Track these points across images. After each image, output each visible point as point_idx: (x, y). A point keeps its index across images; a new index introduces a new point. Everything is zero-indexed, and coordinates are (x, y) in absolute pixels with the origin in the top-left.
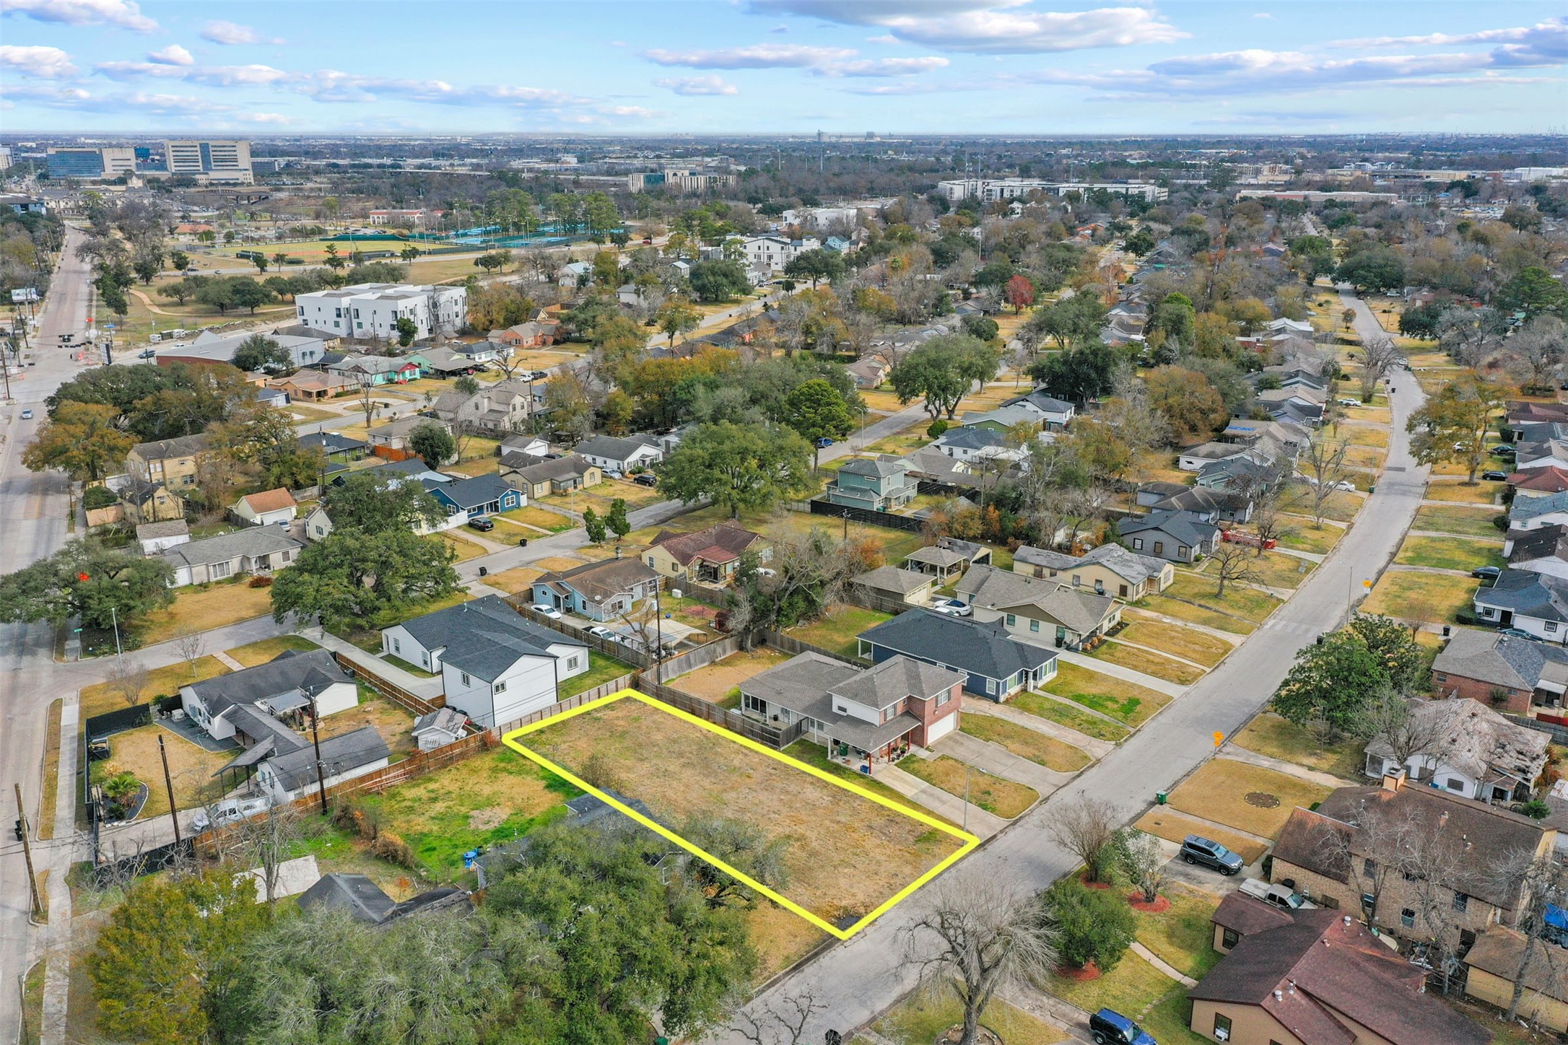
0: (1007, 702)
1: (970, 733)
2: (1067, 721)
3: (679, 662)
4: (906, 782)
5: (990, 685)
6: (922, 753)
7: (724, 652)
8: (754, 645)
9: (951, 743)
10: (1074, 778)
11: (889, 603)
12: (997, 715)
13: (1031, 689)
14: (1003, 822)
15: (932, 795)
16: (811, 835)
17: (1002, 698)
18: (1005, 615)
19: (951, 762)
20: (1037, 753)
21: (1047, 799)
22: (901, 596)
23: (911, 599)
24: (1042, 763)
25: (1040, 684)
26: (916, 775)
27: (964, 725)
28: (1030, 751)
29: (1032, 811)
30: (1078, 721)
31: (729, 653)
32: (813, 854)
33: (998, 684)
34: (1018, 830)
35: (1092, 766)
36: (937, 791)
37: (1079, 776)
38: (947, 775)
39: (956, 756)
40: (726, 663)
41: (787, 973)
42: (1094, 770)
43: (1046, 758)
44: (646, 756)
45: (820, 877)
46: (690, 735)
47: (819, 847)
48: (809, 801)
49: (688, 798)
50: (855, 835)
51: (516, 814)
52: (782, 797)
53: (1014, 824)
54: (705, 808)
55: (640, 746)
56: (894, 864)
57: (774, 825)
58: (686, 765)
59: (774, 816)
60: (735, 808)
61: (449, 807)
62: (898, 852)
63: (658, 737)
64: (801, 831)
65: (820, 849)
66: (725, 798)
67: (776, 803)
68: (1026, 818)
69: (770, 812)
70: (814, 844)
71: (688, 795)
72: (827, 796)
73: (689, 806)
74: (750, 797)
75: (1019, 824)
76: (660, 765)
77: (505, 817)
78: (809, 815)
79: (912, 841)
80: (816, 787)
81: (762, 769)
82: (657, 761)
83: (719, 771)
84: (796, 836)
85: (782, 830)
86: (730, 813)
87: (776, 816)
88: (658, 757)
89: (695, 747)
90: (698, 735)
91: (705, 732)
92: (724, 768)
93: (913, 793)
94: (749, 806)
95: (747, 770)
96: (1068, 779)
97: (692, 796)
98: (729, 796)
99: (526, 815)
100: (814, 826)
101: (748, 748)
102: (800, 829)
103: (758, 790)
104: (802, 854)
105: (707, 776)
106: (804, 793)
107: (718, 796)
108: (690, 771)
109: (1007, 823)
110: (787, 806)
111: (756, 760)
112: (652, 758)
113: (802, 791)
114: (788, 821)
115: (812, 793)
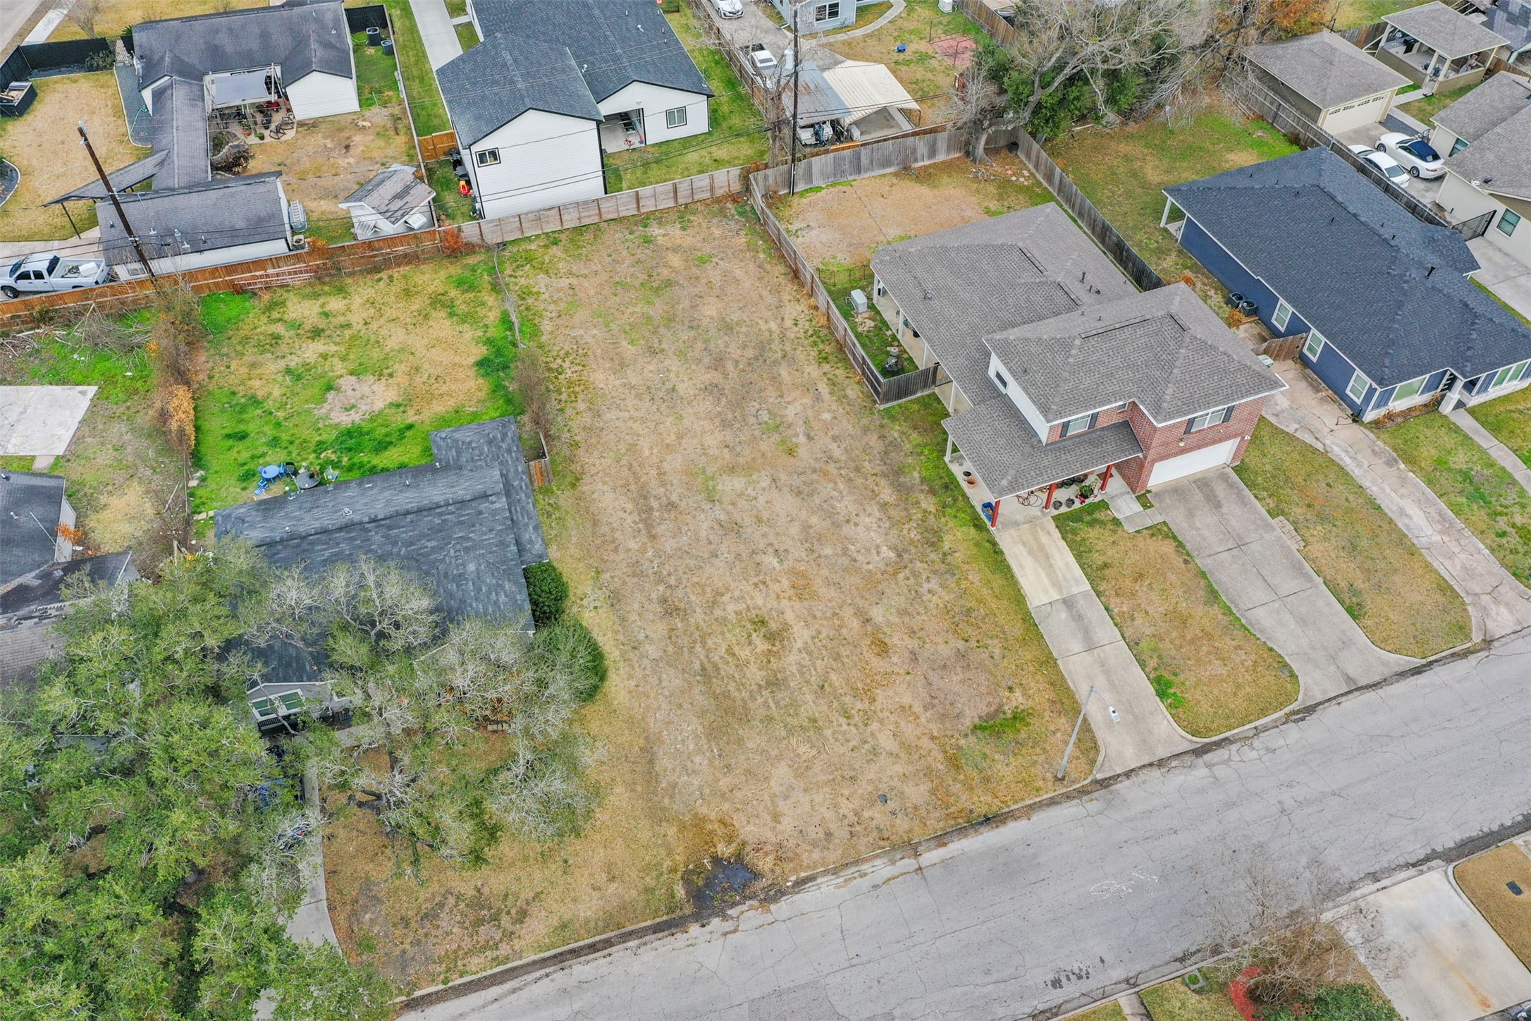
0: (1377, 425)
1: (1251, 485)
2: (1479, 514)
3: (837, 164)
4: (1049, 567)
5: (1359, 383)
6: (1125, 507)
7: (933, 152)
8: (991, 151)
9: (1198, 497)
10: (1402, 675)
11: (1290, 117)
12: (1337, 452)
13: (1447, 408)
14: (1183, 740)
15: (1078, 618)
16: (801, 634)
17: (1370, 416)
18: (1501, 208)
19: (1168, 547)
20: (1360, 584)
21: (1310, 710)
22: (1313, 111)
23: (1334, 123)
24: (1355, 612)
25: (1474, 400)
26: (1078, 556)
27: (1253, 460)
28: (1349, 571)
29: (1258, 731)
30: (1502, 523)
31: (941, 157)
32: (774, 683)
33: (1371, 391)
34: (1199, 773)
35: (1465, 654)
36: (1094, 611)
37: (1417, 671)
38: (1140, 576)
39: (1189, 538)
40: (925, 177)
41: (543, 962)
42: (1461, 666)
43: (1371, 603)
44: (664, 346)
45: (750, 744)
46: (761, 322)
47: (794, 669)
48: (851, 547)
49: (665, 464)
50: (877, 664)
51: (398, 406)
52: (814, 520)
53: (1199, 752)
54: (674, 498)
55: (670, 320)
56: (899, 768)
57: (756, 585)
58: (710, 389)
59: (770, 561)
60: (723, 517)
61: (325, 357)
62: (925, 743)
63: (710, 310)
64: (789, 616)
65: (793, 675)
66: (720, 487)
67: (794, 530)
68: (1234, 747)
69: (770, 550)
70: (792, 658)
71: (669, 458)
72: (890, 548)
73: (654, 483)
74: (762, 500)
75: (1208, 757)
76: (672, 375)
77: (379, 405)
78: (828, 583)
79: (967, 722)
80: (884, 518)
81: (823, 441)
82: (673, 363)
83: (752, 420)
84: (773, 626)
85: (760, 602)
86: (705, 526)
87: (775, 563)
88: (681, 354)
89: (750, 353)
90: (773, 326)
91: (789, 323)
92: (765, 416)
93: (1045, 600)
94: (748, 520)
95: (797, 435)
96: (1387, 673)
97: (674, 463)
98: (730, 485)
99: (411, 412)
100: (819, 614)
101: (832, 383)
102: (791, 611)
103: (786, 490)
104: (755, 674)
105: (725, 424)
106: (856, 524)
107: (713, 478)
108: (706, 405)
109: (1186, 746)
110: (807, 546)
111: (827, 416)
112: (670, 354)
113: (855, 519)
114: (785, 583)
115: (868, 529)
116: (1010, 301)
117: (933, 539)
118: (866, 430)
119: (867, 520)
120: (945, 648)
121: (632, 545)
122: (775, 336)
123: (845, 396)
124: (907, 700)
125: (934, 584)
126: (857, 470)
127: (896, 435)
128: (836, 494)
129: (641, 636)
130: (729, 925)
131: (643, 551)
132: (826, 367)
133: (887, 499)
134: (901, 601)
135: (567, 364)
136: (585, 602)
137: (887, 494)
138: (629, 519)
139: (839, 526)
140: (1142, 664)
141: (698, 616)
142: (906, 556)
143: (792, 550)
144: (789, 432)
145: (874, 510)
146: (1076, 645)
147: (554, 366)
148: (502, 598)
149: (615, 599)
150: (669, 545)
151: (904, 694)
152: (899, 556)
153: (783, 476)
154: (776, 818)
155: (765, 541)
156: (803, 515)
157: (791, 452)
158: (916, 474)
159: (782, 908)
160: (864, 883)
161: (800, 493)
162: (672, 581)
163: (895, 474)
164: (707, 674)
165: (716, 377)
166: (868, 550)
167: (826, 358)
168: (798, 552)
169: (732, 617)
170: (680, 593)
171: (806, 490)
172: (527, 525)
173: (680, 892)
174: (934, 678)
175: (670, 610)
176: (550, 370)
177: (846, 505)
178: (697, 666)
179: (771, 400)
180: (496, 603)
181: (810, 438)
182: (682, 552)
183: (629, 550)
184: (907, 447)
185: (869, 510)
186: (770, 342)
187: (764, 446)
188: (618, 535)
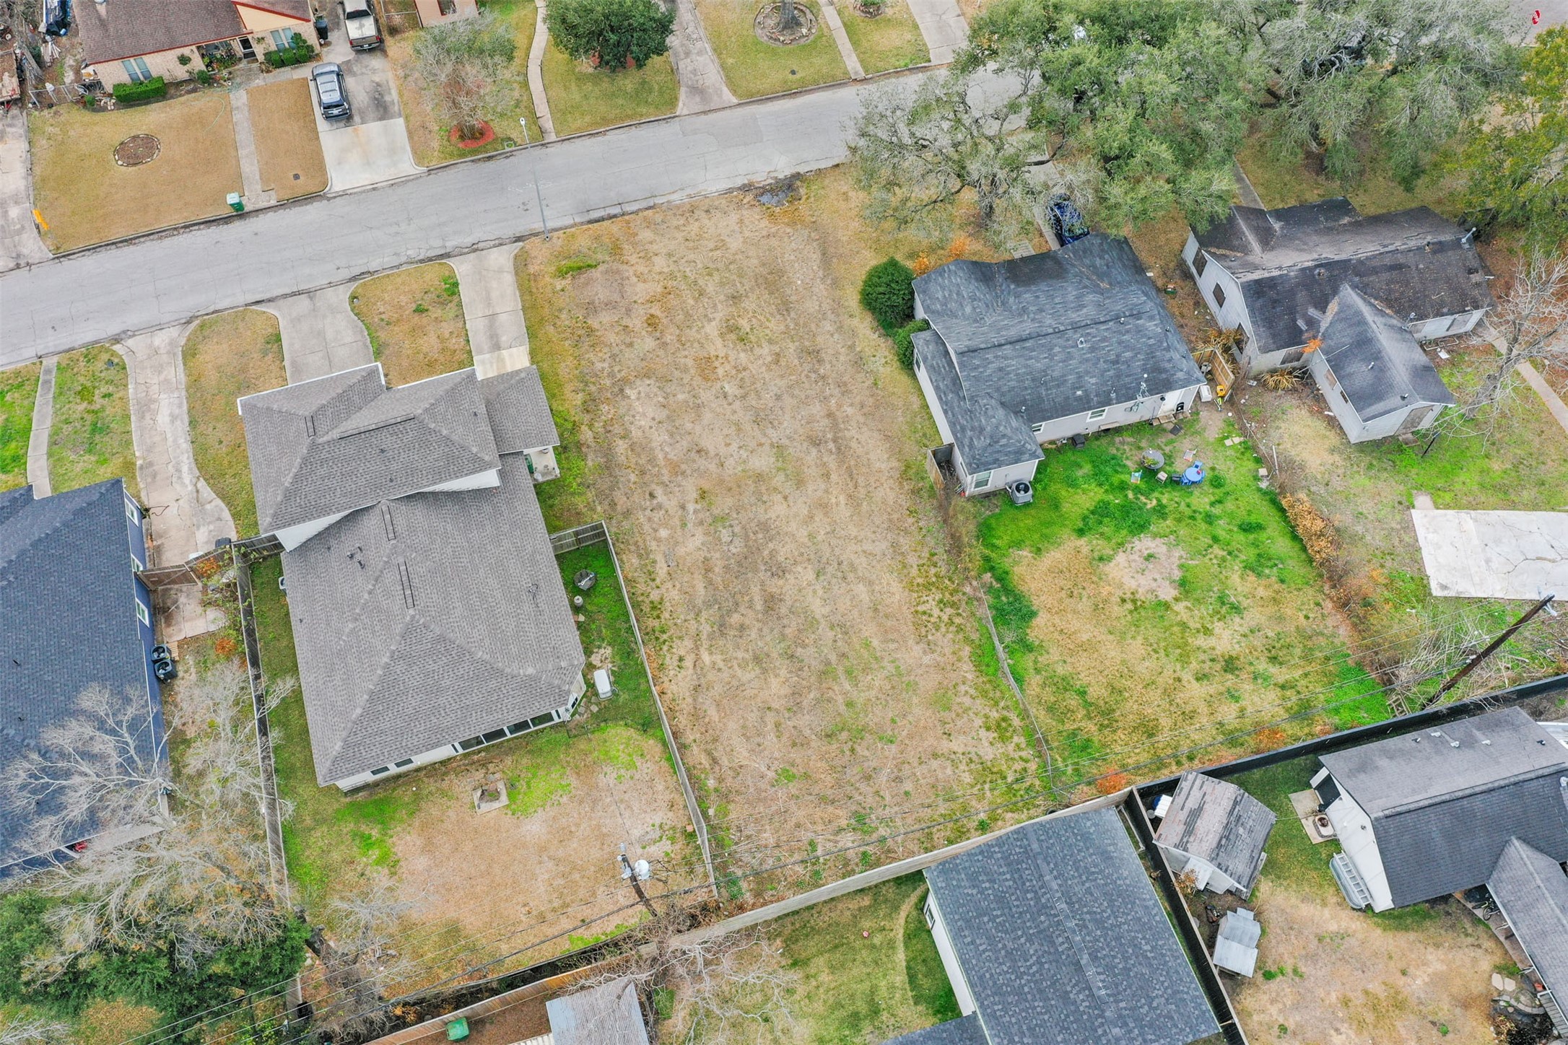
10: (272, 300)
14: (455, 262)
15: (492, 337)
20: (256, 358)
21: (354, 279)
24: (275, 339)
28: (258, 368)
29: (399, 266)
34: (453, 244)
36: (478, 341)
37: (259, 302)
43: (258, 345)
44: (831, 634)
45: (755, 262)
46: (721, 664)
47: (720, 306)
48: (661, 399)
49: (823, 486)
50: (655, 310)
51: (1101, 559)
52: (689, 426)
53: (448, 255)
54: (814, 451)
55: (825, 673)
56: (655, 247)
57: (745, 369)
58: (780, 572)
59: (730, 389)
60: (770, 431)
61: (1207, 632)
62: (633, 259)
63: (777, 688)
64: (719, 342)
65: (721, 302)
66: (773, 460)
67: (707, 416)
68: (421, 257)
69: (730, 399)
70: (719, 315)
71: (819, 493)
72: (629, 397)
73: (833, 465)
74: (735, 446)
75: (443, 252)
76: (820, 592)
77: (1121, 558)
78: (686, 370)
79: (601, 268)
80: (627, 425)
81: (671, 504)
82: (818, 609)
83: (737, 529)
84: (733, 336)
85: (742, 355)
86: (786, 424)
87: (727, 388)
88: (812, 623)
89: (735, 619)
90: (706, 658)
91: (688, 663)
92: (725, 535)
93: (514, 350)
94: (747, 427)
95: (695, 512)
96: (281, 302)
97: (815, 488)
98: (762, 461)
99: (1085, 550)
100: (696, 345)
101: (651, 576)
102: (717, 347)
103: (712, 453)
104: (749, 304)
105: (764, 527)
106: (653, 419)
107: (779, 469)
108: (785, 551)
109: (452, 259)
110: (699, 401)
111: (663, 533)
112: (823, 623)
113: (653, 424)
114: (720, 371)
115: (644, 415)
116: (449, 551)
117: (590, 406)
118: (627, 514)
119: (643, 423)
120: (603, 319)
121: (850, 411)
122: (706, 644)
123: (640, 556)
124: (640, 286)
125: (599, 366)
126: (643, 473)
127: (599, 508)
128: (667, 449)
129: (836, 336)
130: (773, 175)
131: (839, 406)
132: (655, 596)
133: (621, 442)
134: (628, 353)
135: (936, 612)
136: (883, 361)
137: (621, 447)
138: (853, 433)
139: (668, 417)
140: (460, 305)
141: (792, 347)
142: (616, 390)
143: (712, 398)
144: (701, 516)
145: (636, 433)
146: (503, 318)
147: (949, 611)
148: (940, 295)
149: (859, 362)
150: (817, 409)
151: (641, 291)
152: (622, 390)
153: (713, 467)
154: (741, 221)
155: (734, 407)
156: (698, 429)
157: (703, 495)
158: (590, 463)
159: (739, 182)
160: (688, 191)
161: (698, 452)
162: (813, 376)
163: (609, 466)
164: (785, 307)
165: (774, 585)
166: (648, 395)
167: (654, 608)
168: (706, 396)
169: (765, 344)
170: (807, 367)
171: (693, 454)
172: (933, 358)
173: (803, 191)
174: (616, 297)
175: (813, 354)
176: (953, 605)
177: (659, 437)
178: (793, 314)
179: (718, 555)
180: (943, 288)
181: (683, 507)
182: (805, 402)
183: (851, 405)
184: (590, 495)
185: (640, 433)
186: (711, 637)
187: (730, 501)
188: (862, 420)
